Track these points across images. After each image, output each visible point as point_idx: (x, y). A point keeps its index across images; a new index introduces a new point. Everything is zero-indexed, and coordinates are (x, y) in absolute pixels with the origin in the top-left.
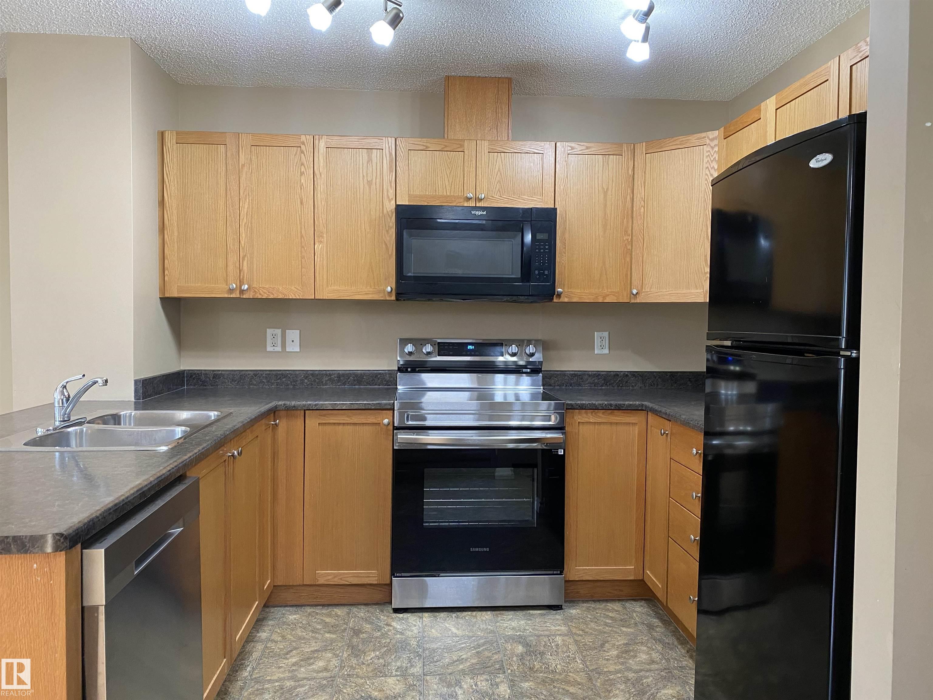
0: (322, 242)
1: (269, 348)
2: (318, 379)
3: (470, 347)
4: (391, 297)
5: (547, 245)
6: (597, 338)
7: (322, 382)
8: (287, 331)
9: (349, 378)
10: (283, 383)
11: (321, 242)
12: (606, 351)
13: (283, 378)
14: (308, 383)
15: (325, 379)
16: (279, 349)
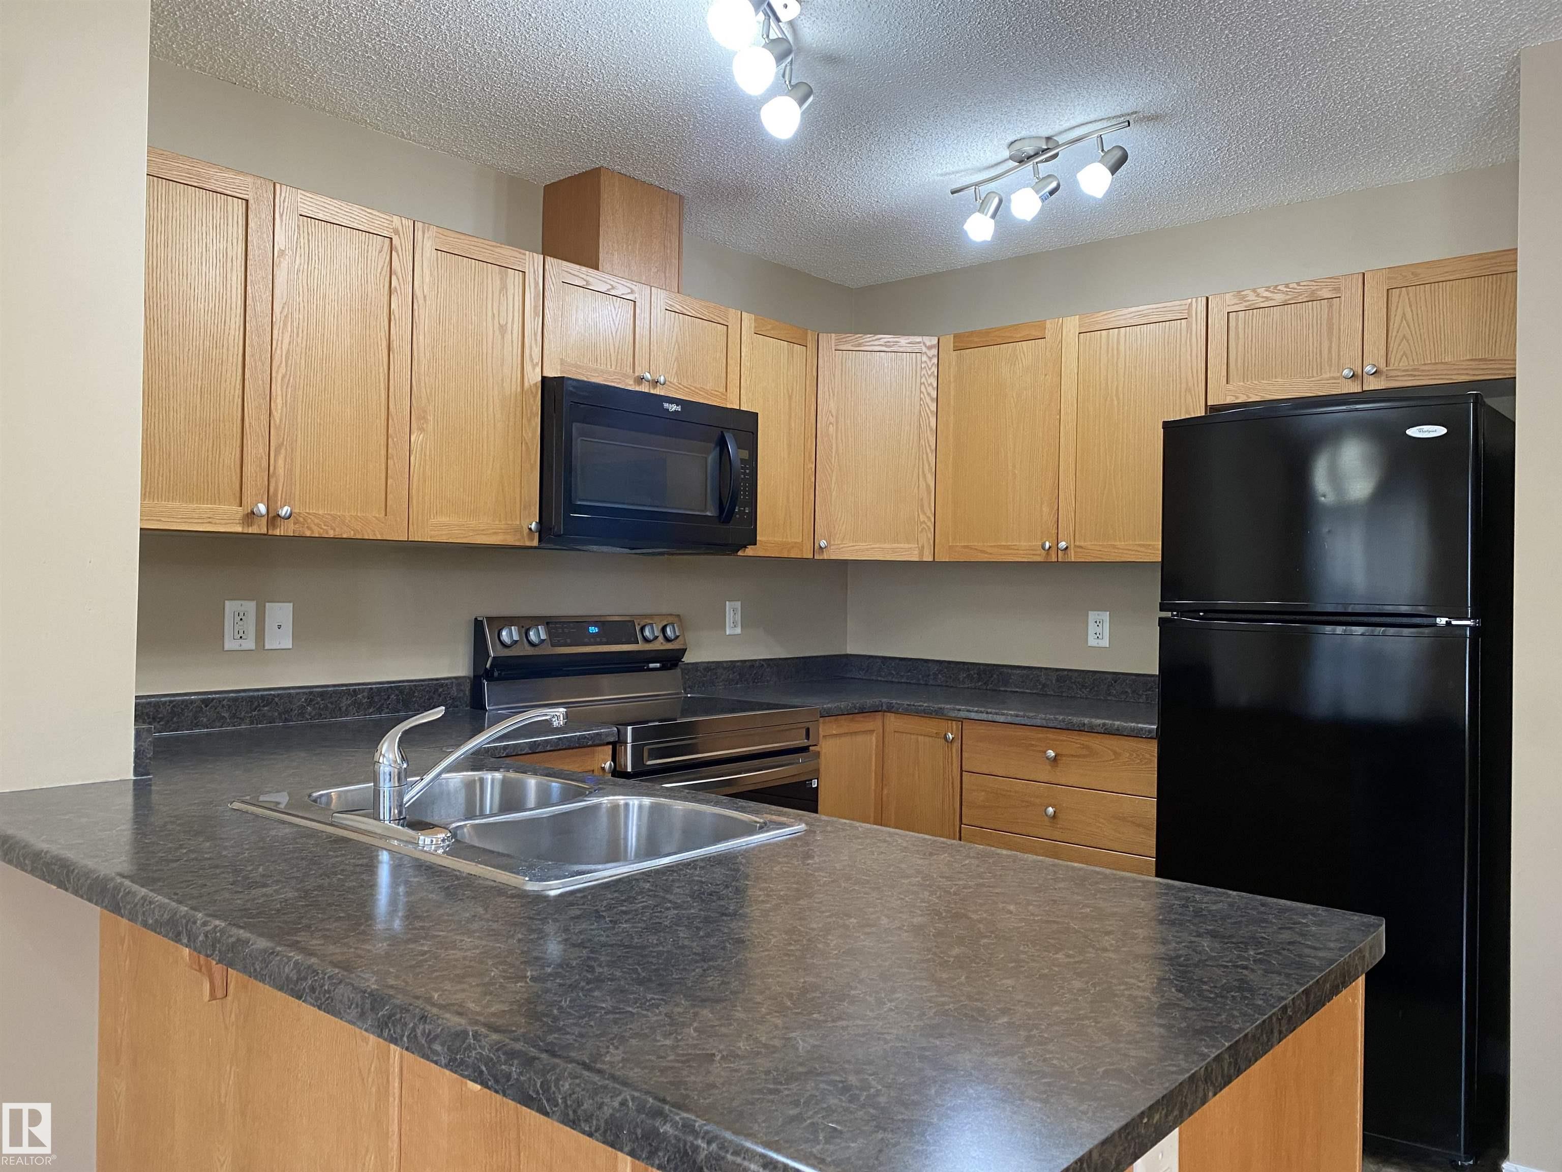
0: (424, 430)
1: (229, 644)
2: (332, 703)
3: (593, 630)
4: (533, 540)
5: (747, 468)
6: (730, 611)
7: (340, 709)
8: (267, 604)
9: (389, 698)
10: (264, 715)
11: (421, 429)
12: (738, 631)
13: (264, 706)
14: (314, 713)
15: (345, 702)
16: (249, 644)
